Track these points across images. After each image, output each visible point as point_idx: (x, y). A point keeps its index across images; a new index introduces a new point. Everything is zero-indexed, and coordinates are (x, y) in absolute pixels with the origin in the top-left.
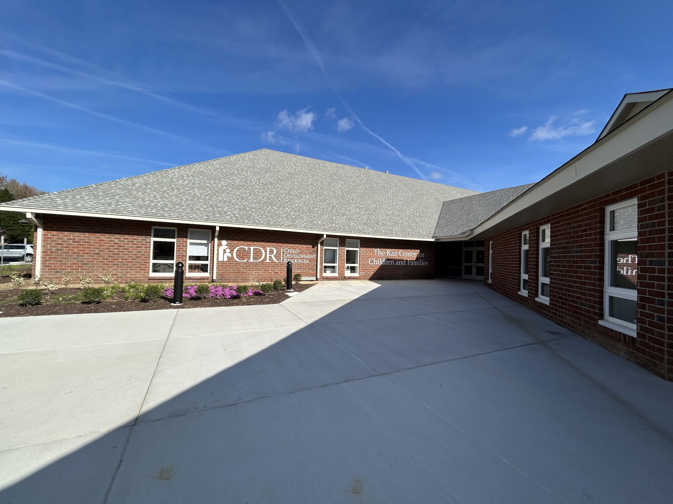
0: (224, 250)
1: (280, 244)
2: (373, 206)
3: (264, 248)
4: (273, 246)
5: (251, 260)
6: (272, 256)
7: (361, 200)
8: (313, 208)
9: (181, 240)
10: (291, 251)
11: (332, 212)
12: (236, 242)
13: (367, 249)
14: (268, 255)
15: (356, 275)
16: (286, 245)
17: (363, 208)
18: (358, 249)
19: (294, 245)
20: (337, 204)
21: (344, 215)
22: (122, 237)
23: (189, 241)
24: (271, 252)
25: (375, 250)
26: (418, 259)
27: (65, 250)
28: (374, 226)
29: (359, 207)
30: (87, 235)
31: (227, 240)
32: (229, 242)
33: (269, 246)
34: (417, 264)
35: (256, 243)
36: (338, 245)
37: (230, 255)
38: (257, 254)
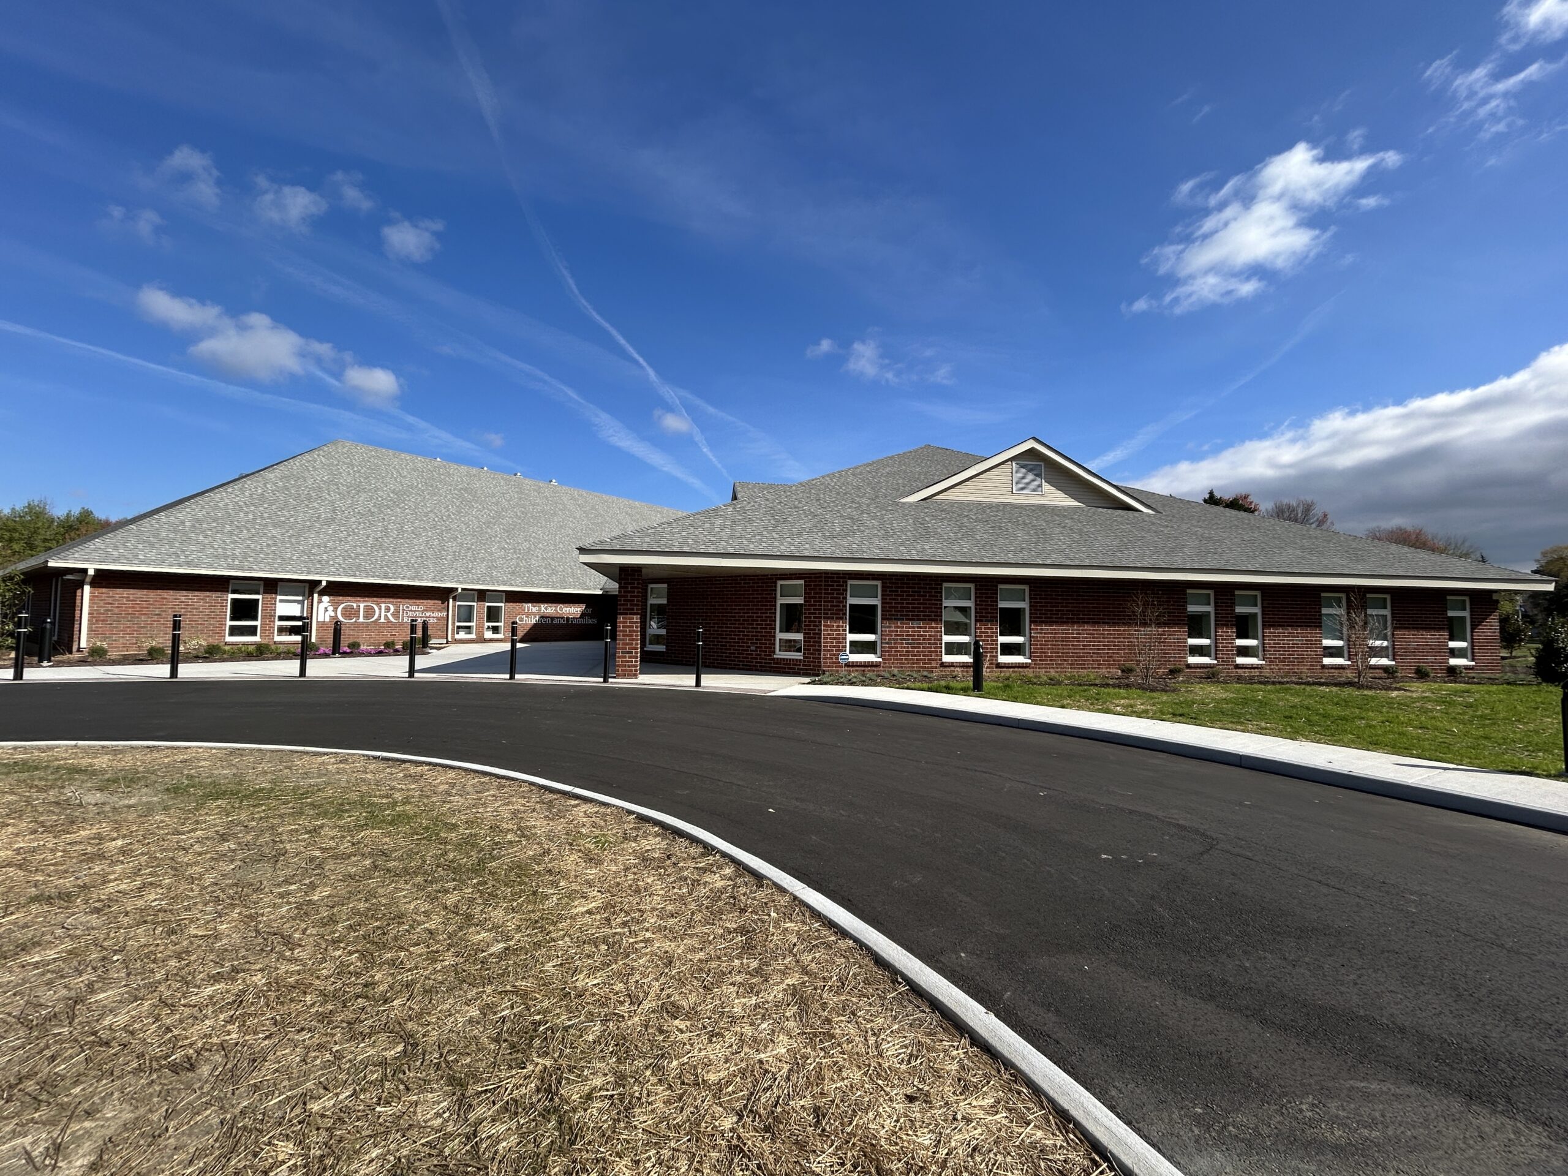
0: (326, 608)
1: (399, 600)
2: (525, 545)
3: (378, 604)
4: (389, 602)
5: (361, 619)
6: (389, 615)
7: (508, 537)
8: (440, 552)
9: (269, 596)
10: (414, 608)
11: (466, 556)
12: (341, 598)
13: (514, 604)
14: (383, 614)
15: (500, 636)
16: (407, 600)
17: (509, 549)
18: (502, 605)
19: (418, 601)
20: (472, 544)
21: (483, 560)
22: (190, 594)
23: (279, 597)
24: (388, 609)
25: (526, 605)
26: (583, 615)
27: (116, 610)
28: (525, 576)
29: (504, 548)
30: (145, 592)
31: (329, 595)
32: (332, 598)
33: (385, 602)
34: (583, 621)
35: (367, 599)
36: (476, 599)
37: (333, 614)
38: (369, 612)
